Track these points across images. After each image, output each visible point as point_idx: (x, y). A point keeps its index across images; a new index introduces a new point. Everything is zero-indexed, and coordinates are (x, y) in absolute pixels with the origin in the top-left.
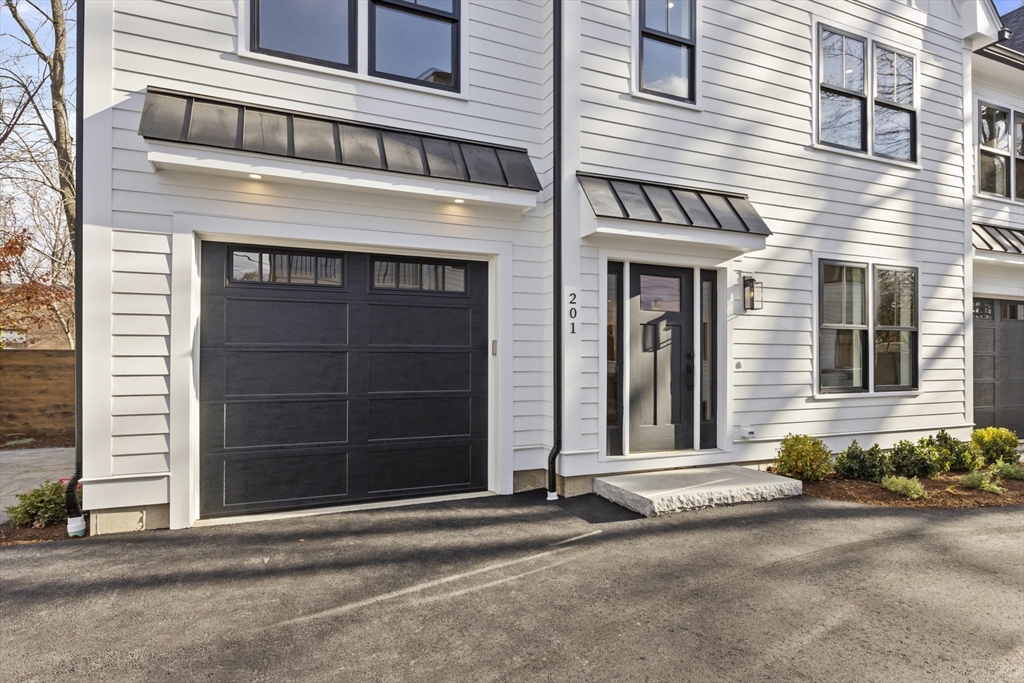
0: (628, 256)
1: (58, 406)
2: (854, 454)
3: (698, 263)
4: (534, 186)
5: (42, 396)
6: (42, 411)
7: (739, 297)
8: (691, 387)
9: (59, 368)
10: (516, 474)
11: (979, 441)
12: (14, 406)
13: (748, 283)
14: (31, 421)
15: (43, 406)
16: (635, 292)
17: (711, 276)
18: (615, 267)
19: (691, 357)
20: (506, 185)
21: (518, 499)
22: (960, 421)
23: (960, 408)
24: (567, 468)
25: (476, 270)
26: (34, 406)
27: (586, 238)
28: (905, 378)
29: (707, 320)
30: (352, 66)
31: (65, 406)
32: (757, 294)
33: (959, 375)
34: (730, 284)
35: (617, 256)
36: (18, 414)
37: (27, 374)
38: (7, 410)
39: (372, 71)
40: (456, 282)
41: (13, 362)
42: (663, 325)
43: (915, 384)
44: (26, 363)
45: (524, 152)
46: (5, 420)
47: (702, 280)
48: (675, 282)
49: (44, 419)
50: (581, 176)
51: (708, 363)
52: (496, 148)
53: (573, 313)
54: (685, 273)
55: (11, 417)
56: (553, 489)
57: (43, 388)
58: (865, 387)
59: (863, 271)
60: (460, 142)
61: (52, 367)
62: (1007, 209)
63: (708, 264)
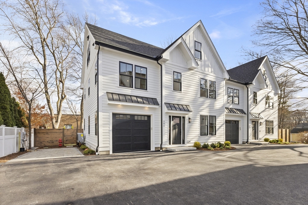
0: (172, 115)
1: (51, 141)
2: (205, 145)
3: (182, 116)
4: (158, 105)
5: (48, 138)
6: (48, 142)
7: (188, 121)
8: (181, 135)
9: (51, 132)
10: (155, 148)
11: (225, 143)
12: (42, 141)
13: (189, 119)
14: (45, 144)
15: (48, 140)
16: (173, 120)
17: (184, 118)
18: (170, 117)
19: (181, 130)
20: (154, 105)
21: (156, 151)
22: (223, 140)
23: (223, 138)
24: (163, 146)
25: (149, 117)
26: (46, 141)
27: (166, 113)
28: (214, 134)
29: (183, 123)
30: (133, 87)
31: (52, 140)
32: (191, 120)
33: (223, 133)
34: (187, 119)
35: (170, 115)
36: (43, 142)
37: (45, 134)
38: (40, 141)
39: (135, 88)
40: (146, 118)
41: (41, 131)
42: (176, 125)
43: (215, 134)
44: (44, 131)
45: (156, 99)
46: (40, 143)
47: (183, 118)
48: (179, 119)
49: (48, 143)
50: (165, 103)
51: (183, 131)
52: (152, 98)
53: (164, 124)
54: (180, 117)
55: (41, 143)
56: (161, 149)
57: (47, 137)
58: (207, 135)
59: (207, 116)
60: (147, 98)
61: (49, 132)
62: (232, 105)
63: (183, 116)
